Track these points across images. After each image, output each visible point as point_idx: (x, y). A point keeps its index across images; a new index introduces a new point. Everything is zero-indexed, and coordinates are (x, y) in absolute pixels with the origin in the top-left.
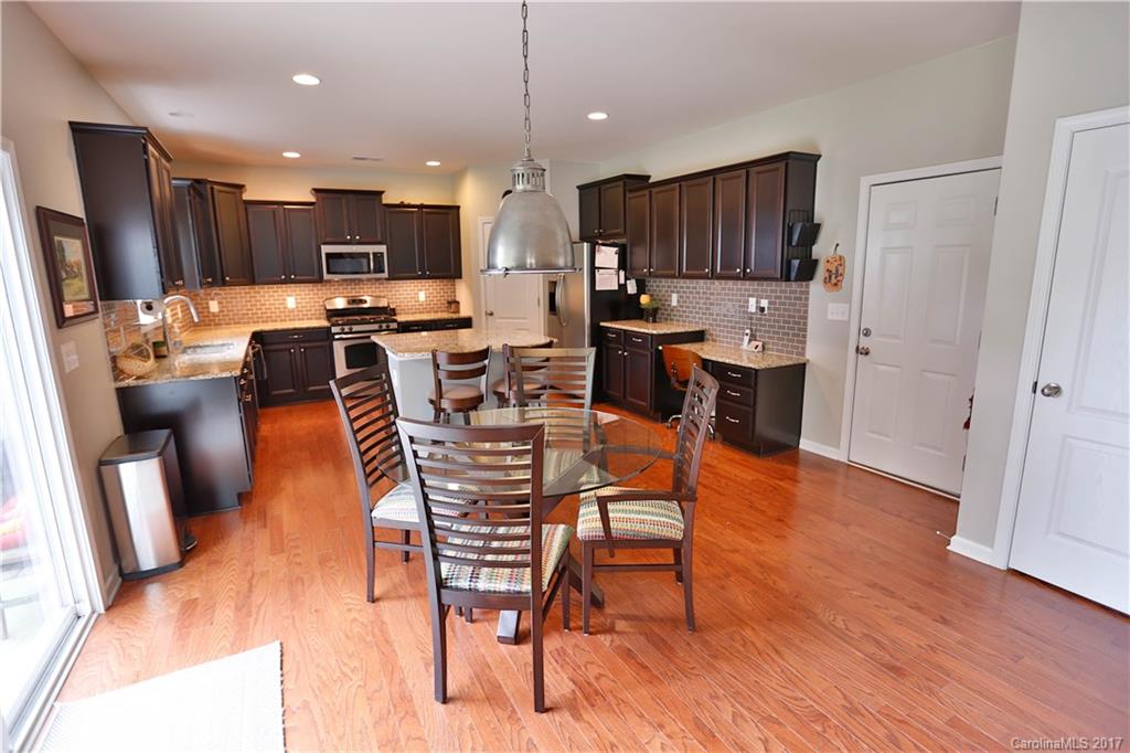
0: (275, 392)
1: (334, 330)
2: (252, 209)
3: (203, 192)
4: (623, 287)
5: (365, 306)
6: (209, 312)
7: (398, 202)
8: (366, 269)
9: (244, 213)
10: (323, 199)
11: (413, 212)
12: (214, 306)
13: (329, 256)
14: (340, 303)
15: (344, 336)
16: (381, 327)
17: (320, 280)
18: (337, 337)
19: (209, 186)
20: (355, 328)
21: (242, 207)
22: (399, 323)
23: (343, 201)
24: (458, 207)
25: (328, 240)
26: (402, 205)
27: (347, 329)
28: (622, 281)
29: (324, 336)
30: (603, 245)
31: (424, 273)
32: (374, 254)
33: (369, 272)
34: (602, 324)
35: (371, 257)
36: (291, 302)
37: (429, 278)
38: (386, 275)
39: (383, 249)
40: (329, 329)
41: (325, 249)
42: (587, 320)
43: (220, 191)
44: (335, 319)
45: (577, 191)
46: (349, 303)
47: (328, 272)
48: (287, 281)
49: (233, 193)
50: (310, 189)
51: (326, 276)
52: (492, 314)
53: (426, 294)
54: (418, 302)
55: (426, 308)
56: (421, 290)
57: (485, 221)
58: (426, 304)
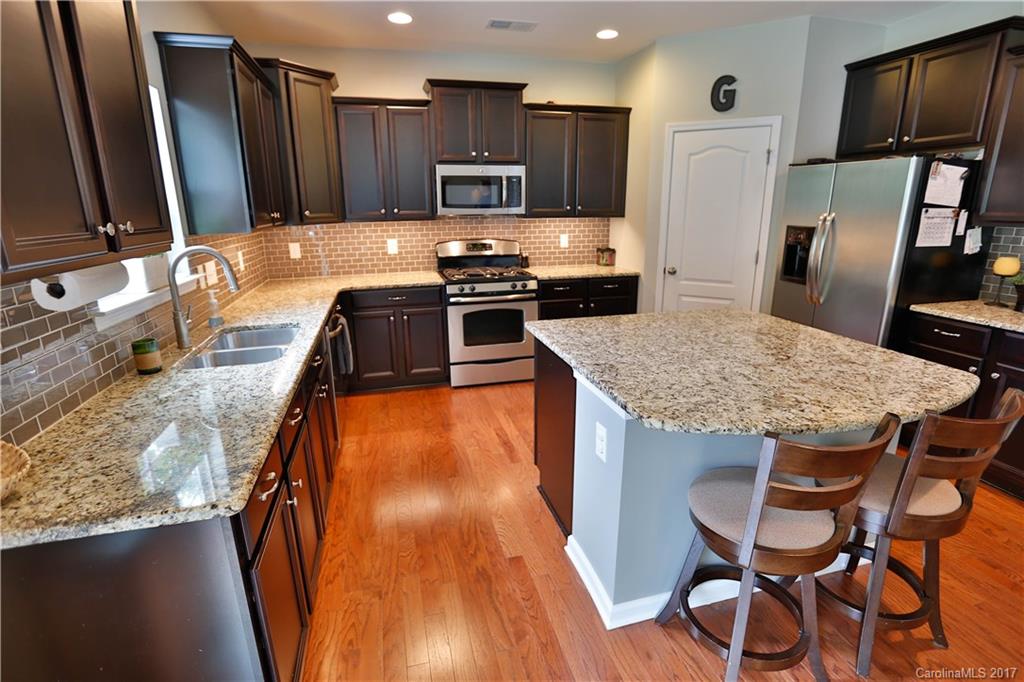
0: (366, 375)
1: (450, 289)
2: (343, 111)
3: (274, 81)
4: (959, 241)
5: (488, 253)
6: (289, 258)
7: (544, 101)
8: (494, 201)
9: (332, 115)
10: (441, 95)
11: (563, 118)
12: (295, 251)
13: (446, 181)
14: (455, 249)
15: (463, 300)
16: (514, 286)
17: (432, 216)
18: (452, 300)
19: (281, 72)
20: (480, 288)
21: (329, 106)
22: (540, 282)
23: (469, 97)
24: (628, 111)
25: (446, 157)
26: (550, 106)
27: (467, 288)
28: (960, 231)
29: (435, 298)
30: (946, 162)
31: (574, 208)
32: (509, 178)
33: (500, 205)
34: (914, 308)
35: (504, 182)
36: (392, 247)
37: (581, 215)
38: (521, 210)
39: (519, 171)
40: (441, 289)
41: (443, 170)
42: (890, 300)
43: (296, 80)
44: (449, 272)
45: (845, 73)
46: (468, 249)
47: (444, 205)
48: (389, 217)
49: (318, 85)
50: (422, 82)
51: (441, 210)
52: (675, 272)
53: (570, 237)
54: (559, 248)
55: (569, 258)
56: (564, 232)
57: (677, 129)
58: (569, 252)
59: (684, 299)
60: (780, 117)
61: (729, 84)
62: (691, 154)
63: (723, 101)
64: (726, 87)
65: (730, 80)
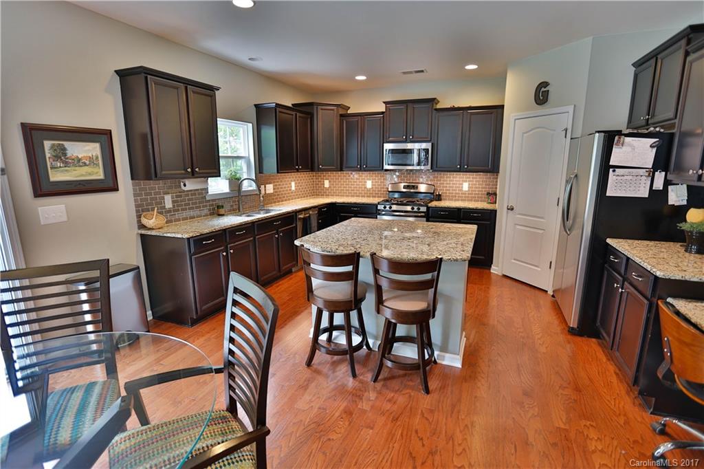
1: (379, 207)
2: (346, 120)
4: (659, 194)
5: (416, 191)
9: (339, 123)
10: (390, 109)
11: (458, 115)
12: (327, 184)
13: (389, 151)
19: (315, 107)
20: (394, 207)
22: (429, 208)
24: (503, 107)
25: (390, 139)
26: (453, 108)
27: (388, 207)
28: (658, 187)
31: (462, 166)
32: (421, 150)
33: (414, 164)
34: (608, 240)
35: (419, 152)
36: (369, 184)
38: (428, 167)
39: (427, 146)
40: (376, 206)
41: (390, 146)
42: (586, 231)
43: (321, 109)
46: (404, 188)
47: (387, 164)
49: (332, 110)
51: (385, 166)
52: (512, 209)
53: (469, 184)
54: (462, 190)
55: (468, 197)
56: (466, 181)
57: (516, 118)
58: (468, 194)
59: (518, 227)
60: (573, 106)
61: (545, 88)
62: (524, 133)
63: (541, 98)
64: (543, 89)
65: (545, 84)
